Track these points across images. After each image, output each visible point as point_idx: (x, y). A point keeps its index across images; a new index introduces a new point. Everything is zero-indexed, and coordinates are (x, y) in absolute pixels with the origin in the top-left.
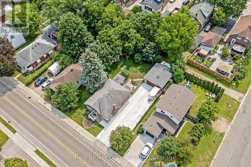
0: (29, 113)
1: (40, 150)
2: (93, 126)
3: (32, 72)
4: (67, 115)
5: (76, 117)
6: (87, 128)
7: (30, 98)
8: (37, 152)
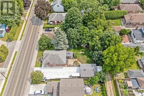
0: (31, 37)
1: (17, 53)
2: (40, 62)
3: (51, 25)
4: (39, 50)
5: (40, 53)
6: (37, 61)
7: (38, 33)
8: (16, 52)
